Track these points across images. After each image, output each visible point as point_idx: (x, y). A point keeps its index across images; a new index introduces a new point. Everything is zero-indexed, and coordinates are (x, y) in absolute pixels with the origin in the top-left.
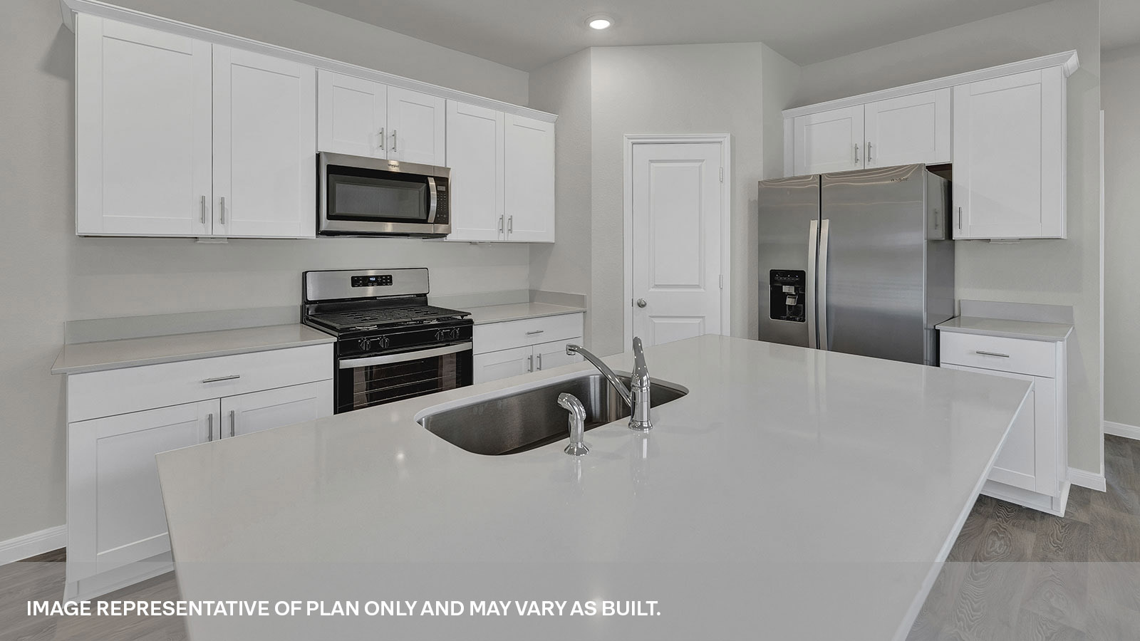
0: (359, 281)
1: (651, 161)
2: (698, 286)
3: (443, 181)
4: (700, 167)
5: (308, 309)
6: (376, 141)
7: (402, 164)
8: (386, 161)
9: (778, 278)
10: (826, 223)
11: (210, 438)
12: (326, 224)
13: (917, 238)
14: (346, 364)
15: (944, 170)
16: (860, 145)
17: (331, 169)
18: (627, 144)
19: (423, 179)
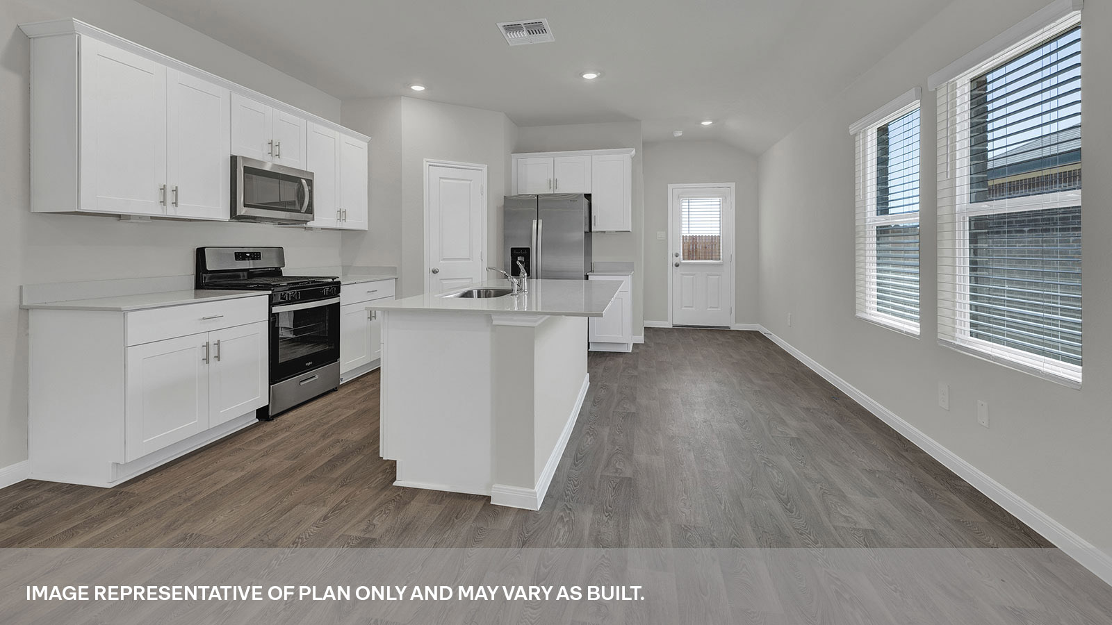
0: (240, 256)
1: (440, 178)
2: (469, 259)
3: (310, 183)
4: (470, 184)
5: (205, 278)
6: (267, 148)
7: (275, 166)
8: (262, 163)
9: (515, 252)
10: (540, 221)
11: (207, 360)
12: (242, 211)
13: (580, 235)
14: (275, 310)
15: (588, 196)
16: (552, 180)
17: (247, 170)
18: (426, 165)
19: (296, 180)
